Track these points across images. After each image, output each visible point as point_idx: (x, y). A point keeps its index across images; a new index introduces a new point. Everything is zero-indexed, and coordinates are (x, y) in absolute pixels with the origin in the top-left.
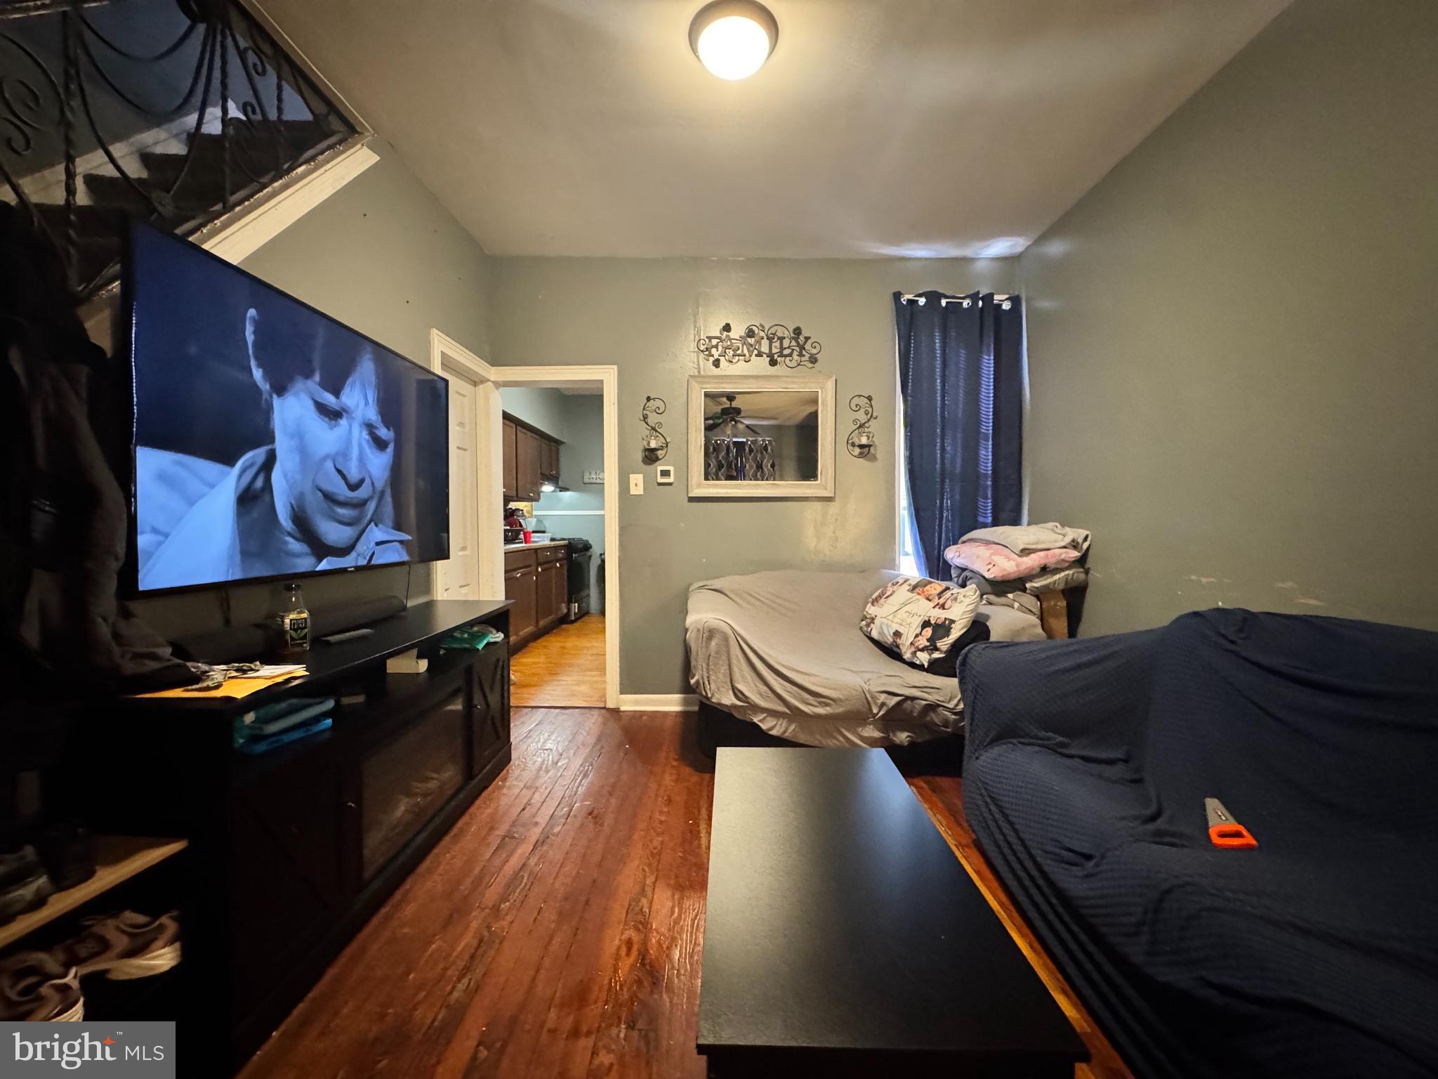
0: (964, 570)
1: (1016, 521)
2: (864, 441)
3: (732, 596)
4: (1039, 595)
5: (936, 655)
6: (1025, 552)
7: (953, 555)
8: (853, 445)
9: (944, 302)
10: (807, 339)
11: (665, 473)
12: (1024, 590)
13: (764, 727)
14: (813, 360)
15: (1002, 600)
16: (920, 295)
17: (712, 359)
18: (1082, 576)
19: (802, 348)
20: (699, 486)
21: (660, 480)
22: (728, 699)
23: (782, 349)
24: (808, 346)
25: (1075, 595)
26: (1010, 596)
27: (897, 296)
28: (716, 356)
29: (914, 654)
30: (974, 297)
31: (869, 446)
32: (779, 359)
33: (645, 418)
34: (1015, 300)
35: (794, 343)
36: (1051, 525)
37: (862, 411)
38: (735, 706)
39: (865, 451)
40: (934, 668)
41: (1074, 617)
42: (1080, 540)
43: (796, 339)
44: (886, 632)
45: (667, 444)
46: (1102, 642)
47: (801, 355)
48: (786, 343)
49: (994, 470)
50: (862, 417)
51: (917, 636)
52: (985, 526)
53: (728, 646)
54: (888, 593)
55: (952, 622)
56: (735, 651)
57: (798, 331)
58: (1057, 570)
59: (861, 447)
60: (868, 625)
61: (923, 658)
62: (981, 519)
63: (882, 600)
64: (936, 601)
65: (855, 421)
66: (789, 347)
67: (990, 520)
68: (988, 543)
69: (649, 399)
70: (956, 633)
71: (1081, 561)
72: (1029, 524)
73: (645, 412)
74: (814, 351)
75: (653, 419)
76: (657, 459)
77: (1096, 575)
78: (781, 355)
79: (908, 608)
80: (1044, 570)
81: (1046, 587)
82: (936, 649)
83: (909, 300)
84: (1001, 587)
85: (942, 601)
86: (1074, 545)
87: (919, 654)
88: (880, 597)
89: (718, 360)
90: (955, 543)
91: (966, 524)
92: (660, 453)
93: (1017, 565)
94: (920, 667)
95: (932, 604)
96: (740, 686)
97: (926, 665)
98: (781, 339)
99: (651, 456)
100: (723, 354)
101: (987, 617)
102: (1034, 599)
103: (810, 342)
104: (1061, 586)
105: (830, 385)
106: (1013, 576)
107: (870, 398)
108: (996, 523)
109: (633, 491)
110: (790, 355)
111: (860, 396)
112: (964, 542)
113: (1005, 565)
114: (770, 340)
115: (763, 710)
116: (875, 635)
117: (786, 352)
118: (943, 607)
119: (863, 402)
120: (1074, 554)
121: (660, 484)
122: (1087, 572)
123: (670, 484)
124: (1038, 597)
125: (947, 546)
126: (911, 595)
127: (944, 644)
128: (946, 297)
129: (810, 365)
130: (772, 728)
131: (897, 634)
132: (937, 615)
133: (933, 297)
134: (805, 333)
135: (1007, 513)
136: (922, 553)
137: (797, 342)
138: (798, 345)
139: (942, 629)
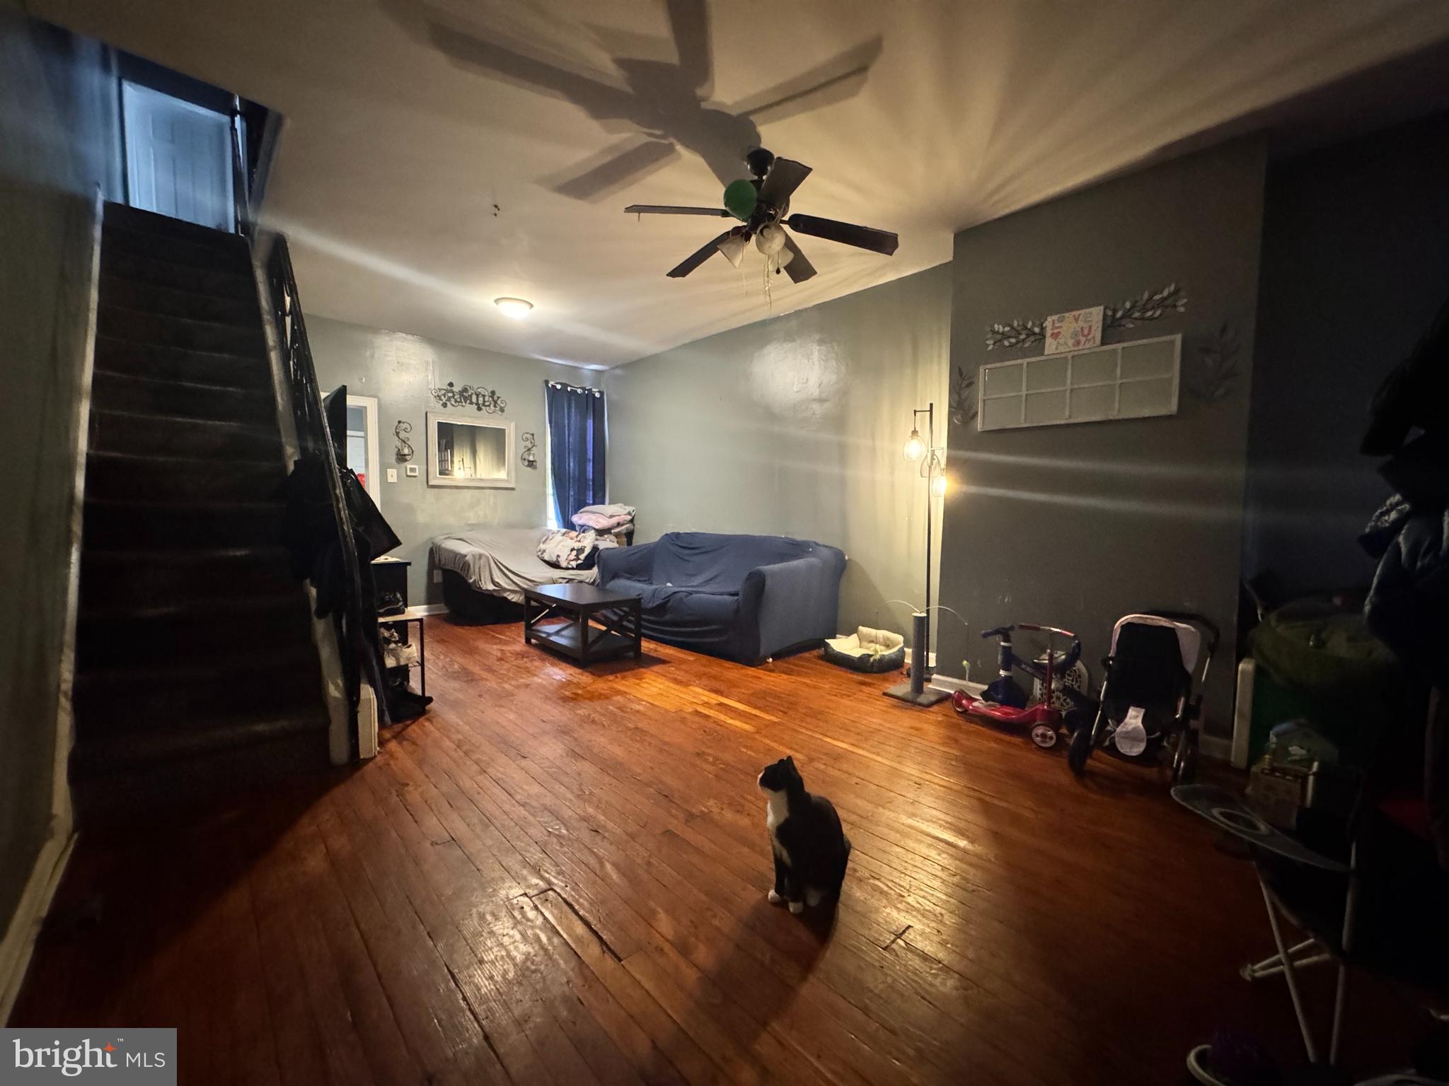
0: (583, 526)
1: (603, 503)
2: (531, 458)
3: (469, 541)
4: (617, 535)
5: (579, 562)
6: (611, 516)
7: (576, 519)
8: (524, 459)
9: (569, 389)
10: (498, 398)
11: (413, 470)
12: (611, 533)
13: (509, 598)
14: (502, 410)
15: (602, 538)
16: (557, 383)
17: (441, 402)
18: (632, 527)
19: (496, 402)
20: (435, 478)
21: (409, 474)
22: (491, 587)
23: (484, 401)
24: (499, 402)
25: (630, 535)
26: (606, 536)
27: (547, 382)
28: (444, 401)
29: (569, 563)
30: (584, 389)
31: (533, 461)
32: (483, 407)
33: (397, 434)
34: (602, 393)
35: (491, 399)
36: (620, 504)
37: (529, 441)
38: (494, 590)
39: (531, 464)
40: (579, 567)
41: (630, 543)
42: (631, 512)
43: (492, 397)
44: (552, 555)
45: (413, 451)
46: (638, 547)
47: (495, 406)
48: (487, 399)
49: (593, 477)
50: (530, 446)
51: (569, 555)
52: (589, 505)
53: (489, 560)
54: (551, 538)
55: (585, 547)
56: (493, 565)
57: (493, 393)
58: (623, 525)
59: (529, 461)
60: (542, 554)
61: (574, 564)
62: (588, 501)
63: (547, 542)
64: (576, 539)
65: (525, 447)
66: (488, 401)
67: (591, 502)
68: (594, 513)
69: (399, 422)
70: (587, 551)
71: (632, 521)
72: (610, 504)
73: (398, 431)
74: (503, 405)
75: (402, 435)
76: (406, 460)
77: (637, 526)
78: (484, 405)
79: (563, 543)
80: (619, 525)
81: (619, 532)
82: (579, 559)
83: (552, 385)
84: (601, 532)
85: (578, 539)
86: (629, 514)
87: (571, 563)
88: (546, 540)
89: (446, 404)
90: (576, 513)
91: (580, 505)
92: (408, 458)
93: (609, 522)
94: (573, 569)
95: (574, 541)
96: (497, 580)
97: (575, 567)
98: (484, 396)
99: (401, 458)
100: (449, 399)
101: (598, 545)
102: (614, 537)
103: (500, 399)
104: (625, 531)
105: (513, 425)
106: (606, 528)
107: (533, 435)
108: (594, 503)
109: (390, 480)
110: (489, 406)
111: (528, 433)
112: (581, 513)
113: (604, 523)
114: (478, 396)
115: (509, 590)
116: (546, 558)
117: (487, 404)
118: (579, 541)
119: (529, 436)
120: (630, 518)
121: (408, 476)
122: (634, 525)
123: (415, 477)
124: (616, 537)
125: (572, 515)
126: (562, 537)
127: (582, 557)
128: (570, 386)
129: (500, 413)
130: (512, 599)
131: (558, 556)
132: (577, 545)
133: (564, 385)
134: (497, 394)
135: (599, 499)
136: (560, 517)
137: (493, 399)
138: (494, 400)
139: (580, 551)
